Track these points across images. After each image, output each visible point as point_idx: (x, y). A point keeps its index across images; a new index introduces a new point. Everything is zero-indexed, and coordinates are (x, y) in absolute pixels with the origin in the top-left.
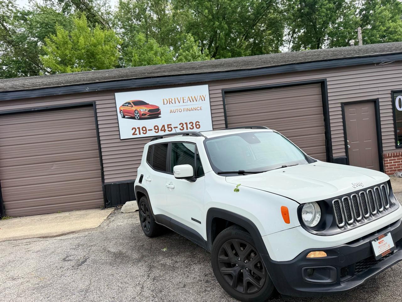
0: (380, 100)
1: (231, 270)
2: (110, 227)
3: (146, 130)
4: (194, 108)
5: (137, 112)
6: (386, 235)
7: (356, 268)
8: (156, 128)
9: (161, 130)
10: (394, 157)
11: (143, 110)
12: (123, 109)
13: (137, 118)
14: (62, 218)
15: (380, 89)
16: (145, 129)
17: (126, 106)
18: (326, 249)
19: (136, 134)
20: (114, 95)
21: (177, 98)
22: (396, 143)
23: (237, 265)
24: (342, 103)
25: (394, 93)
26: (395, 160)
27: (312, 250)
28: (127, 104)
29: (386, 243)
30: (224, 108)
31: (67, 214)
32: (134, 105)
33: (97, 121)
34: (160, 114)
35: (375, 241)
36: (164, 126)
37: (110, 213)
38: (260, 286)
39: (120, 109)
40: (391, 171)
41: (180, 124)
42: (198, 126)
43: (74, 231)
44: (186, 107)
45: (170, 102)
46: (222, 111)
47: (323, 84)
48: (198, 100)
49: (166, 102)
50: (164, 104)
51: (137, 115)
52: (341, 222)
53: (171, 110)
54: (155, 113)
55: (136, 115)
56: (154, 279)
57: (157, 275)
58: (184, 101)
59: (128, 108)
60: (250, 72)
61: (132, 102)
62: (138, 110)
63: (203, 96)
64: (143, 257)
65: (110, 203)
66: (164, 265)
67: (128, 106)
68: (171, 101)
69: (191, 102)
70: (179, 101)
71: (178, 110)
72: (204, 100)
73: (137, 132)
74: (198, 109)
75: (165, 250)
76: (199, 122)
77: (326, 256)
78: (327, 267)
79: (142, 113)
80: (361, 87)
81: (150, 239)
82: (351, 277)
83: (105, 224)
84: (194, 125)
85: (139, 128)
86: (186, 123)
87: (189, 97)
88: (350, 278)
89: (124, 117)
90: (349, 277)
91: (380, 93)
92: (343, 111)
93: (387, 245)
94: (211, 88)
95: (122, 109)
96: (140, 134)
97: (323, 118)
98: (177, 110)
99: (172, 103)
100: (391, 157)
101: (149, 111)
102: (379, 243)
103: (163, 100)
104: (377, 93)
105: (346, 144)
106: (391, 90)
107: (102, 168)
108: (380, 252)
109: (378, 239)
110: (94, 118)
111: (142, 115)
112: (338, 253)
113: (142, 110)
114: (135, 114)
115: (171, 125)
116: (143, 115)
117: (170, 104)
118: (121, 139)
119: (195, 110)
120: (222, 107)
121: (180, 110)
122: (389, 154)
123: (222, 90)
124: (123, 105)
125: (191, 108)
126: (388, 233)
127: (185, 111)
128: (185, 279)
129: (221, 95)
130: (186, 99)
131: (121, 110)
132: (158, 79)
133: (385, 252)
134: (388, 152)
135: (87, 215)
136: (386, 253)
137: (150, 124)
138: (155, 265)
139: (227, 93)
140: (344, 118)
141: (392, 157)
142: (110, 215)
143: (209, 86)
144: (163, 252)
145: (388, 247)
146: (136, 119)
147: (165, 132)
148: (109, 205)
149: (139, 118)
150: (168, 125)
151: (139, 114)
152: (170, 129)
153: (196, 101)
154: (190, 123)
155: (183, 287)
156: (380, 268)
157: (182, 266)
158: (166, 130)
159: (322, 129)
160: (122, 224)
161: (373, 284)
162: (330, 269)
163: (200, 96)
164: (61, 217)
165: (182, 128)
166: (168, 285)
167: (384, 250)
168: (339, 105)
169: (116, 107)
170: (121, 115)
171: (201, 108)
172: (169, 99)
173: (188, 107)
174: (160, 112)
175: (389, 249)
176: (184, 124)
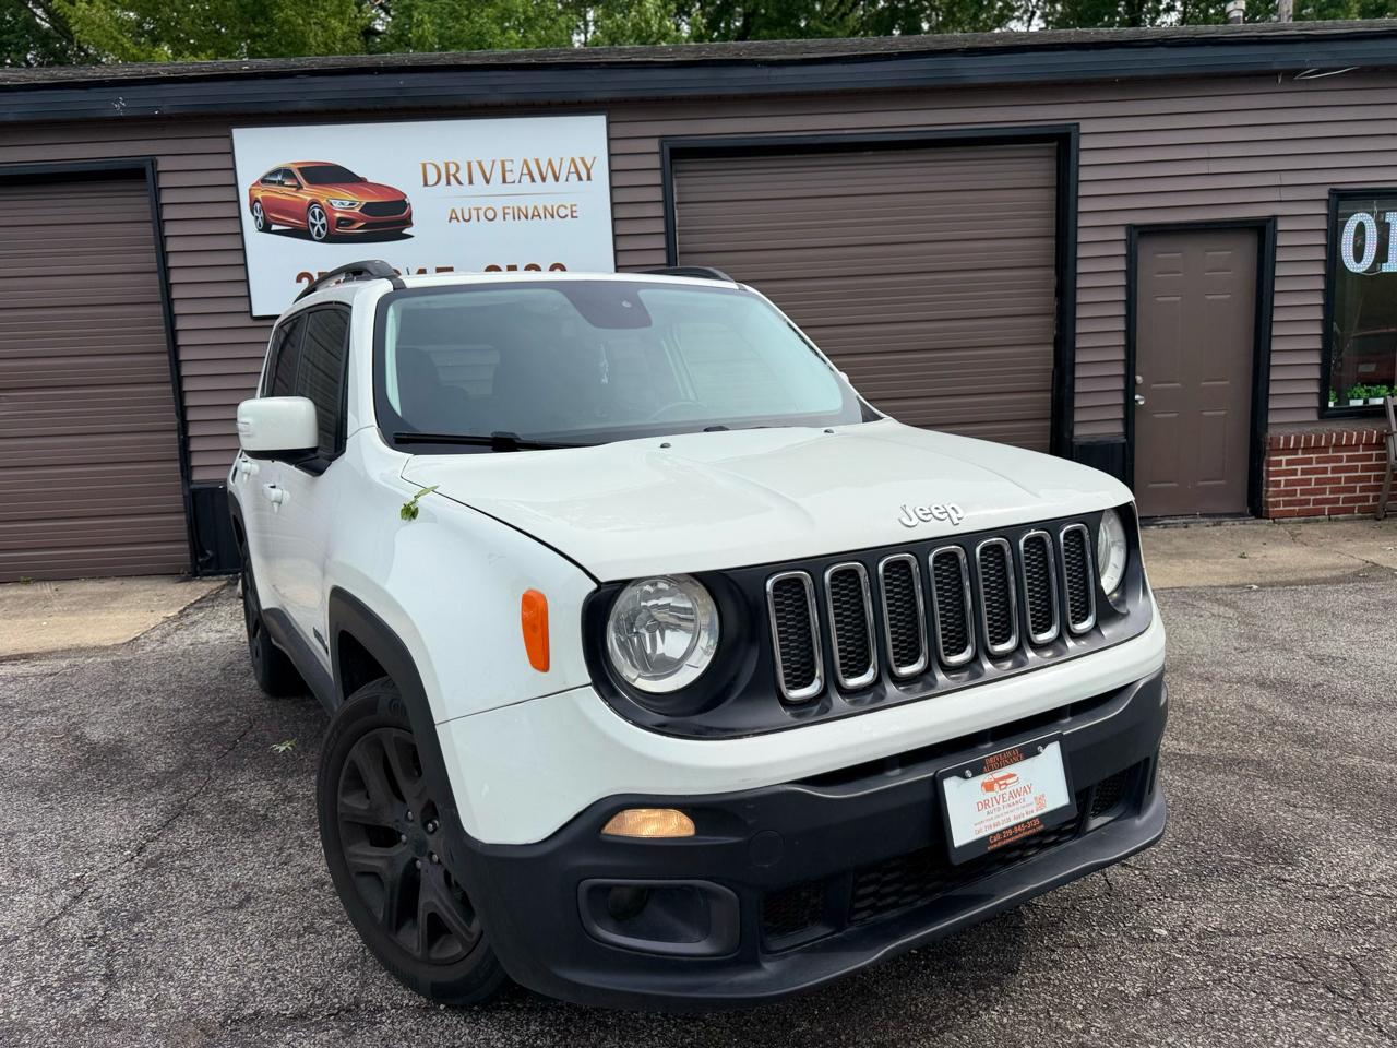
0: (1281, 226)
1: (381, 857)
2: (165, 646)
4: (545, 208)
5: (317, 210)
6: (1030, 752)
7: (861, 892)
10: (1307, 450)
11: (342, 202)
12: (264, 194)
13: (319, 234)
14: (22, 601)
15: (1287, 179)
17: (274, 182)
18: (689, 801)
20: (230, 137)
21: (480, 163)
22: (1324, 398)
23: (404, 838)
24: (1130, 228)
25: (1342, 200)
26: (1309, 461)
27: (635, 801)
28: (279, 178)
29: (1027, 789)
30: (668, 218)
31: (47, 589)
32: (306, 180)
33: (162, 239)
34: (408, 222)
35: (965, 778)
36: (422, 273)
37: (203, 595)
38: (470, 934)
39: (251, 197)
40: (1287, 503)
41: (489, 270)
43: (31, 651)
44: (513, 202)
45: (451, 177)
46: (660, 226)
47: (1061, 145)
48: (562, 178)
49: (432, 178)
50: (426, 184)
51: (319, 223)
52: (804, 678)
53: (453, 210)
54: (387, 219)
55: (314, 221)
56: (151, 863)
57: (175, 848)
58: (507, 174)
59: (284, 193)
60: (777, 72)
61: (300, 169)
62: (323, 202)
63: (582, 160)
64: (187, 766)
65: (212, 558)
66: (232, 808)
67: (281, 183)
68: (454, 176)
69: (533, 180)
70: (488, 176)
71: (481, 213)
72: (589, 178)
74: (563, 212)
75: (282, 748)
76: (562, 267)
77: (691, 832)
78: (691, 886)
79: (338, 215)
80: (1214, 167)
81: (266, 704)
82: (830, 931)
83: (157, 634)
86: (512, 268)
87: (526, 162)
88: (828, 935)
89: (266, 228)
90: (820, 931)
91: (1287, 195)
92: (1131, 258)
93: (1029, 798)
94: (621, 130)
95: (259, 195)
97: (1054, 282)
98: (478, 209)
99: (460, 183)
100: (1295, 450)
101: (367, 208)
102: (989, 787)
103: (424, 166)
104: (1274, 196)
105: (1130, 389)
106: (1329, 187)
107: (184, 425)
108: (982, 826)
109: (978, 770)
110: (148, 230)
111: (338, 225)
112: (750, 822)
113: (336, 205)
114: (311, 219)
115: (450, 269)
116: (343, 225)
117: (448, 183)
118: (255, 314)
119: (548, 216)
120: (659, 211)
121: (491, 215)
122: (1287, 440)
123: (663, 139)
124: (263, 181)
125: (535, 208)
126: (1044, 743)
127: (510, 217)
128: (266, 872)
129: (655, 162)
130: (515, 169)
131: (257, 201)
132: (402, 81)
133: (1012, 828)
134: (1288, 431)
135: (115, 596)
136: (1014, 835)
138: (200, 804)
139: (679, 155)
140: (1131, 289)
141: (1300, 451)
142: (196, 602)
143: (609, 123)
144: (274, 756)
145: (1034, 807)
146: (312, 239)
148: (208, 564)
149: (323, 233)
150: (440, 271)
151: (324, 220)
153: (557, 179)
154: (527, 269)
155: (234, 908)
156: (990, 897)
157: (299, 817)
159: (1045, 327)
160: (213, 635)
161: (997, 952)
162: (706, 893)
163: (573, 160)
164: (20, 597)
166: (181, 895)
167: (1009, 820)
168: (1121, 234)
169: (235, 185)
170: (257, 218)
171: (574, 208)
172: (447, 165)
173: (522, 203)
174: (410, 215)
175: (1035, 818)
176: (504, 268)
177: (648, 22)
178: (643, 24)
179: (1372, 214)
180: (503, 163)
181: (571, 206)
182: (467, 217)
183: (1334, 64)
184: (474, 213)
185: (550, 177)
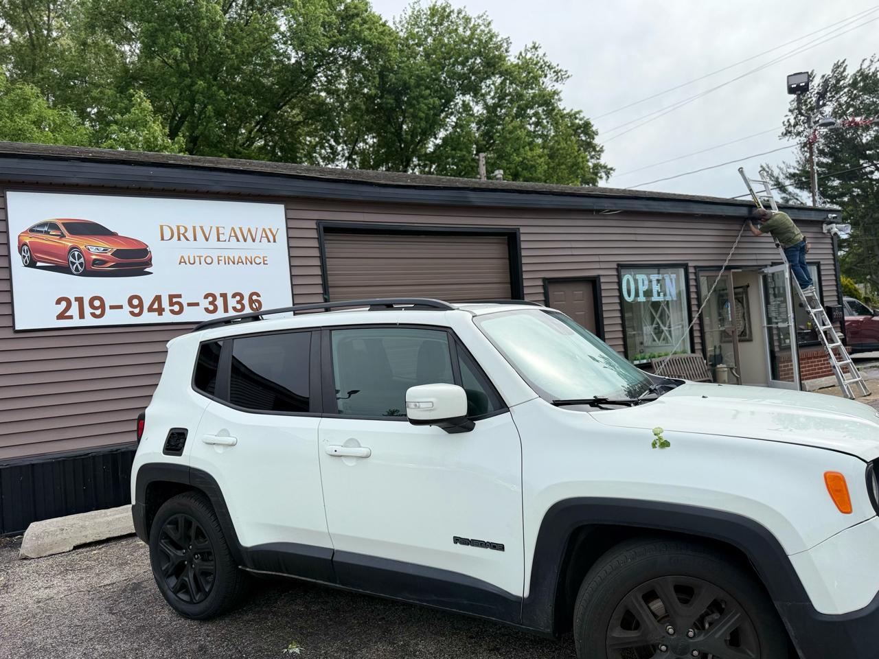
0: (602, 280)
3: (102, 306)
4: (246, 258)
5: (76, 253)
8: (135, 302)
9: (151, 309)
11: (96, 248)
12: (33, 240)
13: (77, 269)
15: (602, 259)
16: (99, 304)
17: (41, 232)
19: (71, 317)
20: (4, 197)
21: (201, 228)
24: (544, 280)
28: (46, 229)
30: (323, 267)
32: (68, 231)
34: (149, 264)
36: (158, 298)
39: (19, 241)
41: (206, 297)
42: (255, 306)
44: (224, 253)
45: (181, 235)
47: (511, 240)
48: (257, 240)
49: (167, 235)
50: (162, 239)
51: (77, 262)
53: (182, 257)
54: (132, 261)
55: (74, 261)
58: (221, 235)
59: (50, 240)
60: (383, 190)
61: (63, 223)
62: (82, 247)
63: (270, 230)
67: (47, 233)
68: (183, 234)
69: (238, 240)
70: (207, 236)
71: (202, 259)
72: (275, 241)
73: (74, 311)
74: (258, 261)
75: (296, 651)
76: (258, 295)
79: (94, 257)
80: (574, 252)
84: (246, 302)
85: (80, 300)
86: (224, 296)
87: (233, 229)
89: (32, 264)
91: (603, 266)
92: (546, 294)
94: (292, 214)
95: (27, 241)
96: (82, 316)
98: (200, 257)
99: (188, 240)
101: (117, 253)
104: (597, 266)
106: (616, 263)
111: (93, 264)
113: (93, 250)
114: (71, 259)
115: (179, 296)
116: (97, 264)
117: (179, 239)
118: (17, 328)
119: (248, 262)
120: (317, 262)
121: (209, 260)
123: (319, 222)
124: (32, 230)
125: (240, 257)
127: (222, 263)
129: (314, 234)
130: (226, 232)
131: (25, 244)
137: (115, 289)
139: (328, 230)
143: (286, 209)
146: (72, 273)
147: (160, 314)
149: (81, 269)
150: (171, 297)
152: (176, 308)
153: (254, 241)
154: (234, 296)
158: (163, 310)
160: (49, 592)
163: (264, 230)
165: (211, 308)
168: (541, 283)
169: (7, 232)
170: (24, 257)
171: (265, 259)
172: (178, 228)
173: (231, 254)
174: (151, 259)
176: (218, 296)
177: (156, 139)
178: (152, 140)
179: (630, 274)
180: (218, 228)
181: (264, 257)
182: (192, 262)
183: (615, 209)
184: (197, 259)
185: (249, 239)
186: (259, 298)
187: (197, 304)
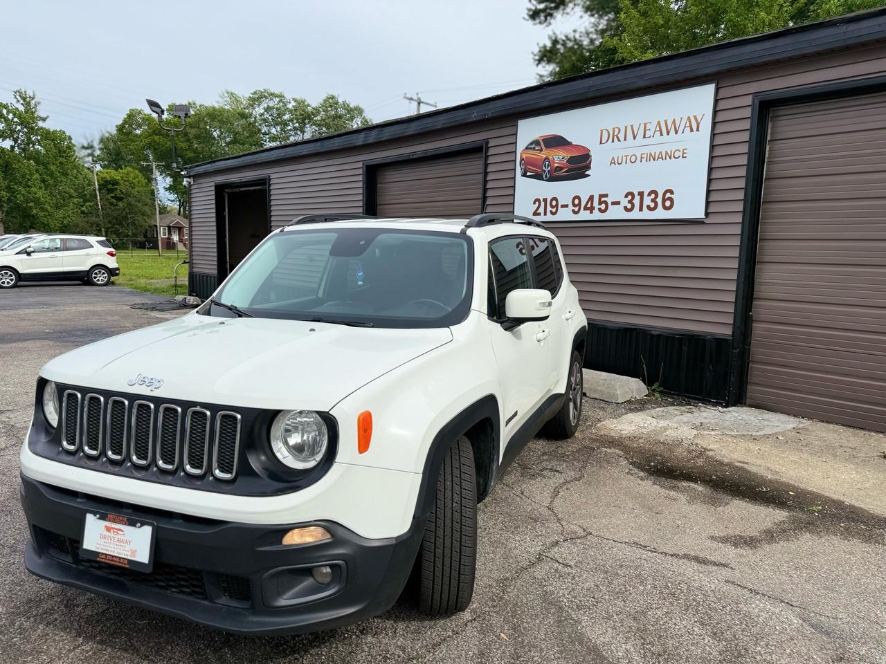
3: (557, 206)
4: (667, 153)
5: (547, 163)
8: (577, 202)
9: (586, 208)
11: (559, 157)
12: (527, 155)
13: (546, 177)
16: (555, 204)
17: (531, 148)
20: (517, 125)
21: (632, 126)
28: (534, 146)
29: (128, 542)
32: (545, 146)
34: (588, 167)
35: (96, 517)
36: (591, 198)
39: (521, 156)
41: (627, 195)
42: (668, 204)
44: (648, 150)
45: (615, 137)
48: (680, 131)
49: (605, 138)
50: (601, 143)
51: (547, 170)
54: (579, 166)
58: (647, 132)
59: (534, 154)
61: (543, 140)
62: (551, 158)
63: (695, 117)
67: (534, 148)
68: (617, 135)
69: (661, 135)
70: (635, 134)
71: (628, 158)
72: (698, 130)
73: (541, 210)
74: (677, 154)
76: (672, 192)
79: (556, 165)
84: (659, 200)
85: (545, 200)
86: (641, 194)
87: (659, 123)
89: (524, 175)
94: (723, 93)
95: (524, 156)
96: (545, 214)
98: (626, 156)
99: (619, 140)
101: (571, 160)
102: (108, 529)
103: (602, 131)
109: (101, 516)
110: (481, 177)
111: (556, 171)
113: (557, 159)
114: (544, 168)
115: (606, 196)
116: (558, 171)
117: (613, 141)
119: (668, 158)
121: (633, 160)
123: (755, 95)
124: (527, 148)
125: (661, 153)
126: (143, 523)
127: (644, 160)
129: (748, 112)
131: (523, 160)
133: (113, 556)
137: (565, 190)
139: (766, 105)
143: (717, 88)
145: (128, 554)
146: (543, 180)
147: (591, 212)
149: (548, 176)
150: (601, 196)
151: (549, 168)
152: (603, 207)
153: (676, 132)
158: (594, 208)
163: (689, 118)
165: (629, 206)
167: (114, 552)
169: (515, 152)
170: (522, 169)
171: (685, 151)
172: (614, 129)
173: (653, 150)
174: (590, 162)
175: (126, 559)
176: (636, 194)
180: (645, 124)
181: (684, 150)
182: (620, 162)
184: (624, 159)
185: (673, 131)
186: (672, 196)
187: (618, 203)
